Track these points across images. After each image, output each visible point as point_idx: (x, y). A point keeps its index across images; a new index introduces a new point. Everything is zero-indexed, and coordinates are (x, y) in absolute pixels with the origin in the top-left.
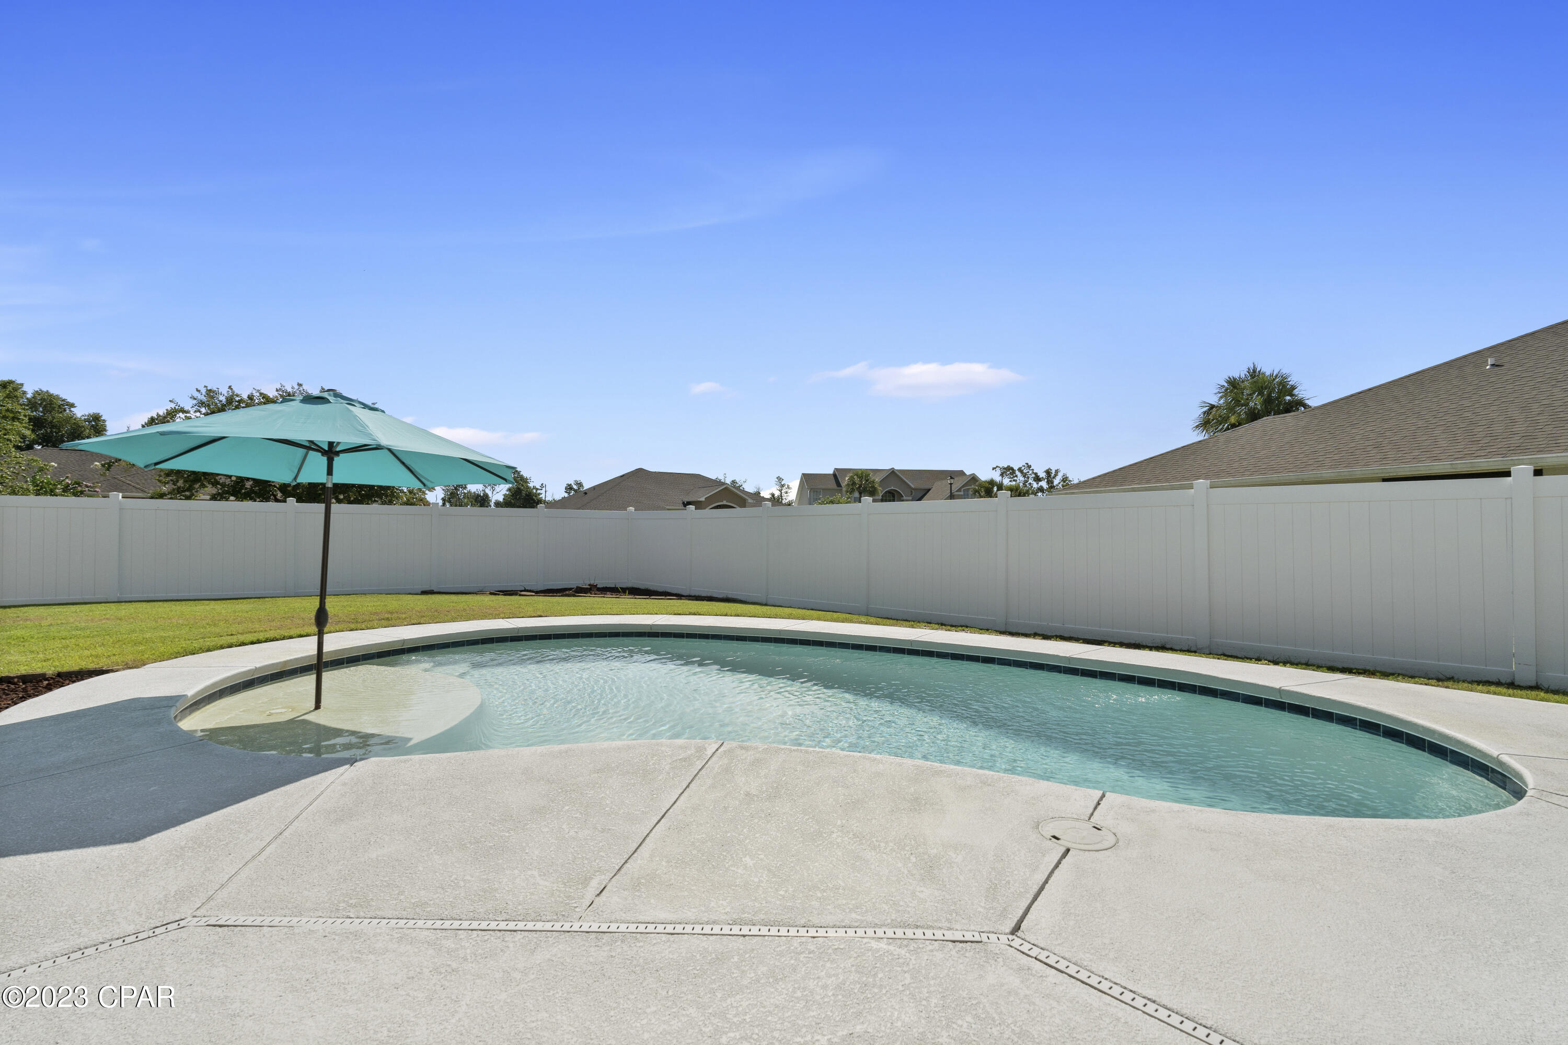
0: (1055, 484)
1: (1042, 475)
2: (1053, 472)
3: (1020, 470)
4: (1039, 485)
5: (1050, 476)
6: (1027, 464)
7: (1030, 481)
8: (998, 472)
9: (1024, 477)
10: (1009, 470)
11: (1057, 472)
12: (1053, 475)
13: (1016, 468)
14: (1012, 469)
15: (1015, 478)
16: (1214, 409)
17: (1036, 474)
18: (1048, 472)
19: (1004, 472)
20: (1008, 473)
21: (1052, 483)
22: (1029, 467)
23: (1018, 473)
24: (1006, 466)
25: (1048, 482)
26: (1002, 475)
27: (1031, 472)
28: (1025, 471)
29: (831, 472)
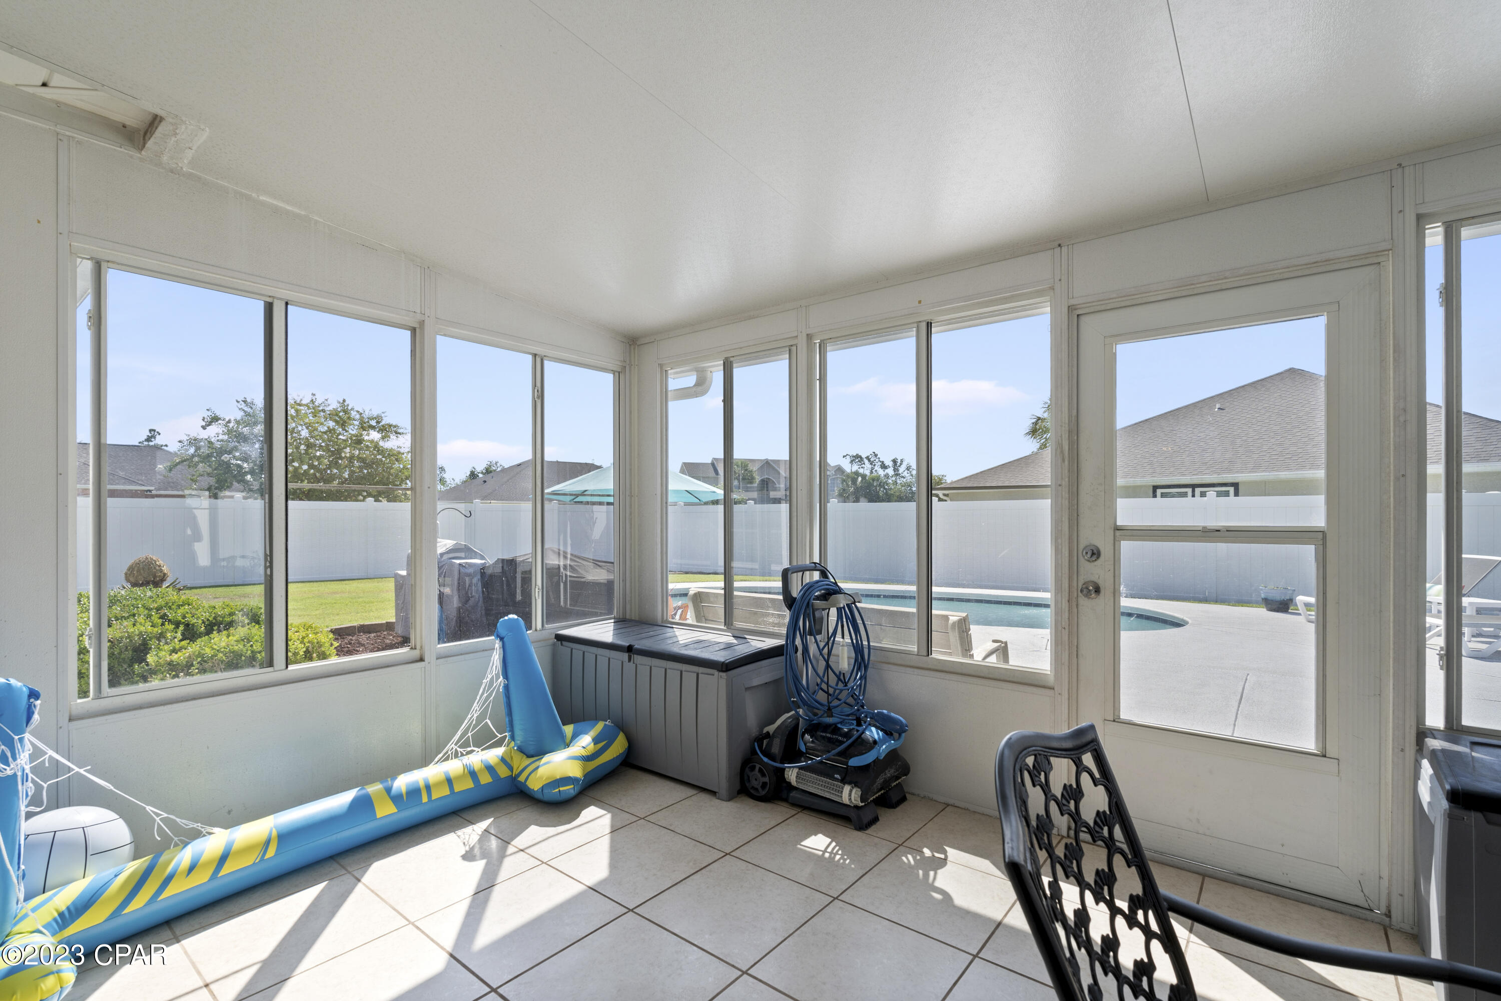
0: (900, 472)
1: (888, 462)
2: (899, 461)
3: (868, 458)
4: (886, 472)
5: (896, 465)
6: (874, 453)
7: (876, 468)
8: (848, 459)
9: (871, 464)
10: (858, 458)
11: (902, 461)
12: (898, 464)
13: (864, 456)
14: (861, 457)
15: (863, 466)
16: (1040, 421)
17: (883, 462)
18: (894, 461)
19: (853, 460)
20: (857, 460)
21: (898, 471)
22: (876, 455)
23: (866, 461)
24: (855, 455)
25: (894, 470)
26: (852, 462)
27: (877, 460)
28: (872, 460)
29: (710, 462)
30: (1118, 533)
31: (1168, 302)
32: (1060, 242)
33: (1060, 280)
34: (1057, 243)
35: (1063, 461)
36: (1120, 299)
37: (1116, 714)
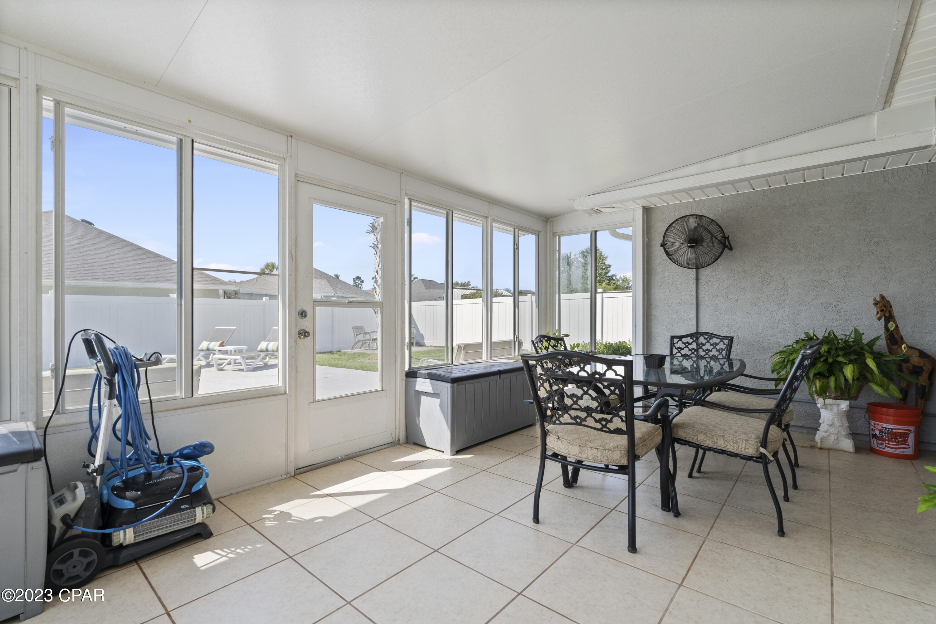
30: (315, 303)
31: (336, 191)
32: (291, 135)
33: (291, 156)
34: (290, 134)
35: (293, 261)
36: (319, 181)
37: (314, 398)
